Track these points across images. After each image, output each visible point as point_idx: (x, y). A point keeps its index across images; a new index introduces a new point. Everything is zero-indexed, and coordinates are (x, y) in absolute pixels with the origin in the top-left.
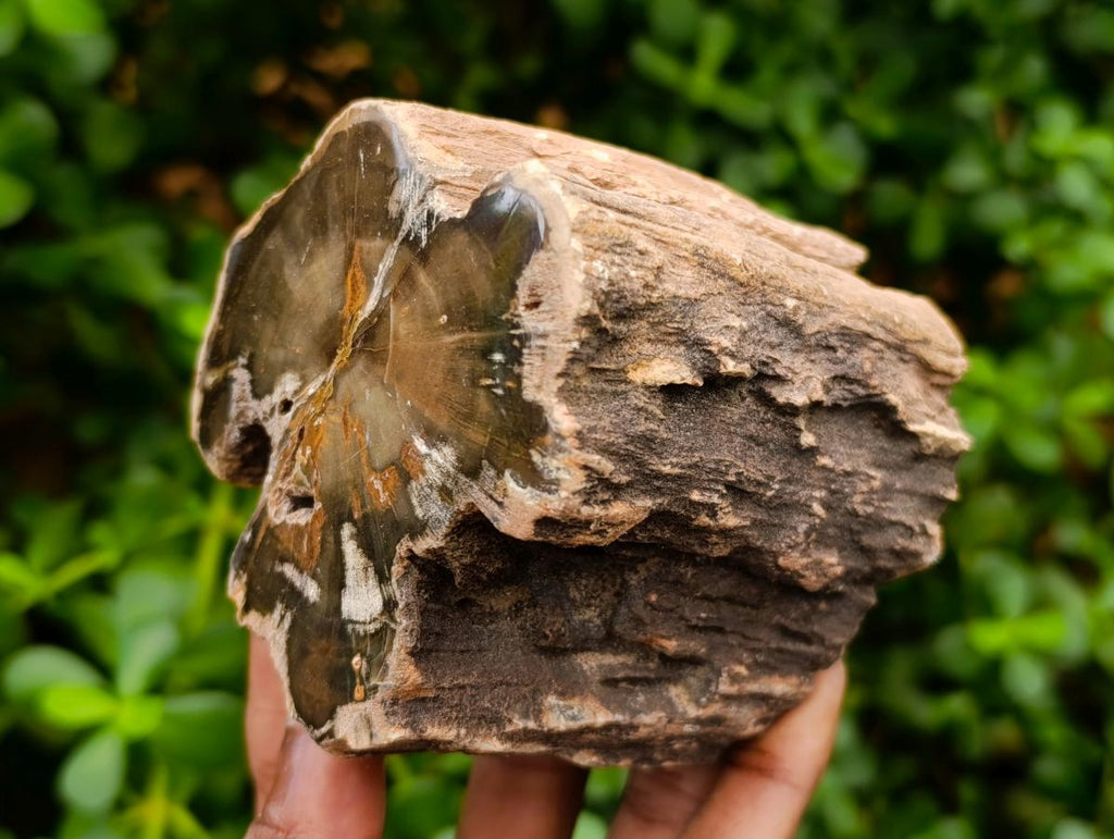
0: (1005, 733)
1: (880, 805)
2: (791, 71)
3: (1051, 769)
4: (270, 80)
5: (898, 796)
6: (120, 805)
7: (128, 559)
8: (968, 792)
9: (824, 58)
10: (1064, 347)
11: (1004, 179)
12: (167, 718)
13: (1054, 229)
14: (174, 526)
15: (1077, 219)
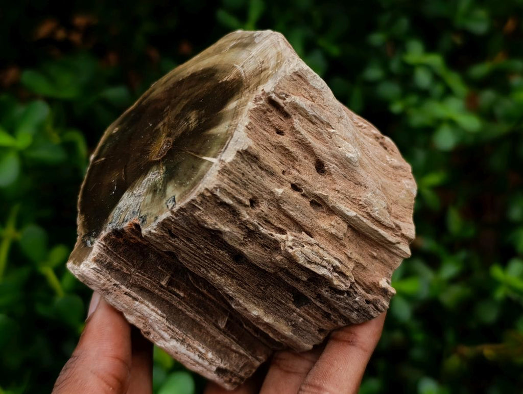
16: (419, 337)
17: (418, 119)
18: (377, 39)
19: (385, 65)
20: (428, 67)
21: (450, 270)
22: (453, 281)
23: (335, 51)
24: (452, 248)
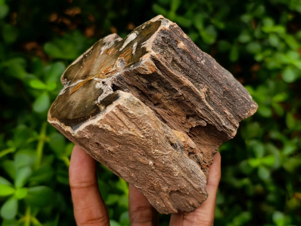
0: (259, 188)
1: (226, 209)
2: (196, 11)
3: (271, 197)
4: (54, 18)
5: (231, 206)
6: (17, 218)
7: (18, 150)
8: (249, 204)
9: (205, 8)
10: (272, 84)
11: (254, 39)
12: (29, 193)
13: (268, 52)
14: (30, 140)
15: (274, 49)
16: (272, 188)
17: (272, 64)
18: (246, 18)
19: (251, 34)
20: (276, 34)
21: (289, 149)
22: (291, 156)
23: (222, 26)
24: (290, 136)
